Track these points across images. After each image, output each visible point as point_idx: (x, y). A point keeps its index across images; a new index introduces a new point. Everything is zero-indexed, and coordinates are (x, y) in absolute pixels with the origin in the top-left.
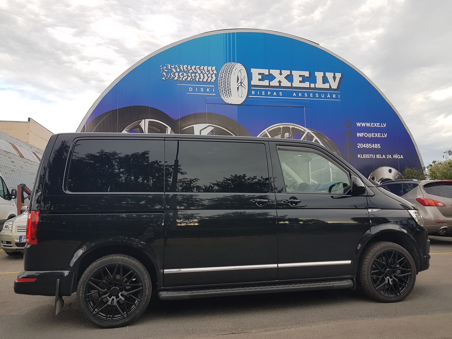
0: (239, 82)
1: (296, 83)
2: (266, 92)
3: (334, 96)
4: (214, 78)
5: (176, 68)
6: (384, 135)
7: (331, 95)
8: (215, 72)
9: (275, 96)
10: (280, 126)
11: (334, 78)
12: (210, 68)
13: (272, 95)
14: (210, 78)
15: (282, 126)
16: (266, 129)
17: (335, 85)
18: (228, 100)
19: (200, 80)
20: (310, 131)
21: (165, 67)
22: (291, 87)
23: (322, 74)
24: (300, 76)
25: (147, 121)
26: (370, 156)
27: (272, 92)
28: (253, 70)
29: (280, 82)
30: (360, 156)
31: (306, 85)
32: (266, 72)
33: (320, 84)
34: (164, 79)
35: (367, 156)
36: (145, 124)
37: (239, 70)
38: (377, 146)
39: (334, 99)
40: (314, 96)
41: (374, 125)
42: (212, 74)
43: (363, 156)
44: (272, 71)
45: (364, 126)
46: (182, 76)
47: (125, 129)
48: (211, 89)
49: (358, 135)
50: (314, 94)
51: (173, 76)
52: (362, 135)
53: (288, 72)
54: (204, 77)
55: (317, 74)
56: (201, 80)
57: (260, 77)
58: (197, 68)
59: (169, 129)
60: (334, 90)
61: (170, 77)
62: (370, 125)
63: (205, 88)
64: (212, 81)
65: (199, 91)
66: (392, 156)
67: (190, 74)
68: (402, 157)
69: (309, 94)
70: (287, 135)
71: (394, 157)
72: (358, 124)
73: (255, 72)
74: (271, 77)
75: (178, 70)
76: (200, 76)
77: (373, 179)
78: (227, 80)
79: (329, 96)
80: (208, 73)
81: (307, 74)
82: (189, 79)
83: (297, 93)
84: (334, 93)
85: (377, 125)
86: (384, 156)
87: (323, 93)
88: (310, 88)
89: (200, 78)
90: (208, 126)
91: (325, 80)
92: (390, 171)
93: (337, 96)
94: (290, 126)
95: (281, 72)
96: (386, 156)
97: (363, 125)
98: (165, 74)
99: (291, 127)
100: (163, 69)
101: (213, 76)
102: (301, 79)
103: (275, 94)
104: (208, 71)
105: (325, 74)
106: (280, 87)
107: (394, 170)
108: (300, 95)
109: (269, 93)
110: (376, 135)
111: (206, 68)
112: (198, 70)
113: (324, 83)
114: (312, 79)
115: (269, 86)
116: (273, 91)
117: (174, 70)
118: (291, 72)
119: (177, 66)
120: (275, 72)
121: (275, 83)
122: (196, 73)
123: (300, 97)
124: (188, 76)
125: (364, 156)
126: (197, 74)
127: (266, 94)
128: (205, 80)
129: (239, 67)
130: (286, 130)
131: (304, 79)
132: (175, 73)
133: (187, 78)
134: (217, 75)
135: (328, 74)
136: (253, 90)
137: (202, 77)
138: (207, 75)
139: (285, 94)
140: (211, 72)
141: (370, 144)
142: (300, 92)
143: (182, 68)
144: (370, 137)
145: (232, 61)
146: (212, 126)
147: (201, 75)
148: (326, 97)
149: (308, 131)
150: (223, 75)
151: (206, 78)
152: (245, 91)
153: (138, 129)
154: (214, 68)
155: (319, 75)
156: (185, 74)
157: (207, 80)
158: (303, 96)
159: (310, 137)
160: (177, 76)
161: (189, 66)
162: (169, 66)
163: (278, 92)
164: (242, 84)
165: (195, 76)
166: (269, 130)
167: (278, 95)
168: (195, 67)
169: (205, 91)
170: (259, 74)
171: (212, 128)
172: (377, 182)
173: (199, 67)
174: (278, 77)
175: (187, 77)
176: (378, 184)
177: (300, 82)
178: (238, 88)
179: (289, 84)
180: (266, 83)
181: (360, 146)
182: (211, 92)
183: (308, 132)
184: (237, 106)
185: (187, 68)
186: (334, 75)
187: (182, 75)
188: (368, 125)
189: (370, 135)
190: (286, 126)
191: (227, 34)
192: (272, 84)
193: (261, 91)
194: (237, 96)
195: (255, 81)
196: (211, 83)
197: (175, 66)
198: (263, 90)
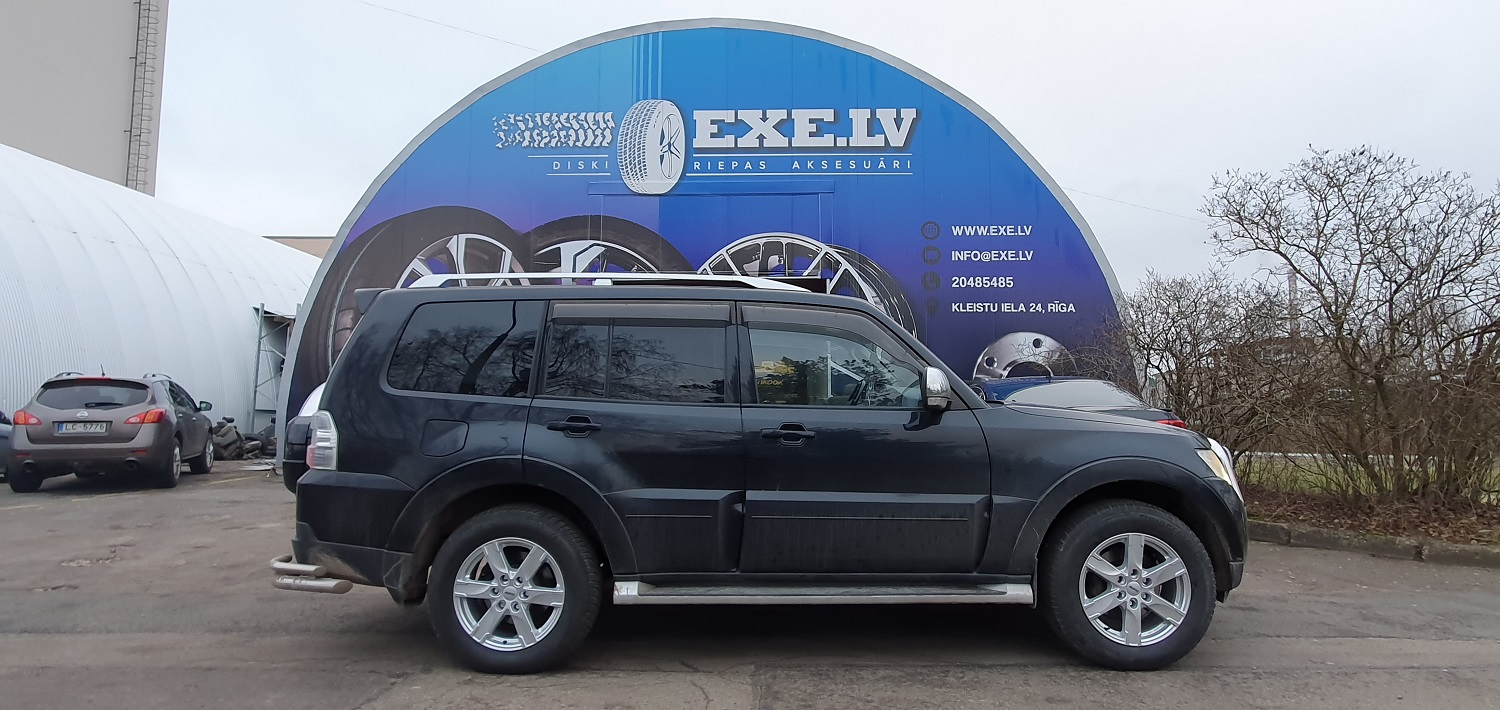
0: (665, 142)
1: (802, 138)
2: (728, 162)
3: (896, 164)
4: (609, 138)
5: (525, 121)
6: (1024, 256)
7: (889, 162)
8: (611, 124)
9: (748, 170)
10: (758, 241)
11: (898, 121)
12: (599, 116)
13: (740, 169)
14: (600, 138)
15: (765, 240)
16: (724, 249)
17: (898, 139)
18: (637, 185)
19: (577, 144)
20: (831, 251)
21: (503, 121)
22: (790, 148)
23: (867, 113)
24: (811, 121)
25: (463, 237)
26: (984, 307)
27: (742, 162)
28: (698, 115)
29: (761, 138)
30: (959, 307)
31: (827, 140)
32: (728, 116)
33: (860, 138)
34: (500, 145)
35: (978, 307)
36: (457, 245)
37: (665, 116)
38: (1004, 282)
39: (896, 170)
40: (845, 167)
41: (999, 231)
42: (605, 129)
43: (964, 308)
44: (743, 115)
45: (972, 234)
46: (539, 138)
47: (418, 256)
48: (601, 162)
49: (955, 255)
50: (845, 162)
51: (519, 138)
52: (966, 256)
53: (782, 114)
54: (586, 137)
55: (853, 113)
56: (579, 144)
57: (715, 129)
58: (572, 115)
59: (508, 254)
60: (897, 149)
61: (513, 142)
62: (988, 231)
63: (588, 162)
64: (605, 144)
65: (575, 169)
66: (1044, 307)
67: (555, 133)
68: (1071, 308)
69: (831, 162)
70: (774, 261)
71: (1049, 308)
72: (957, 231)
73: (703, 119)
74: (741, 128)
75: (531, 125)
76: (577, 135)
77: (990, 362)
78: (637, 140)
79: (882, 165)
80: (594, 127)
81: (828, 115)
82: (553, 144)
83: (803, 162)
84: (896, 158)
85: (1007, 231)
86: (1022, 307)
87: (867, 159)
88: (835, 148)
89: (578, 140)
90: (591, 246)
91: (874, 127)
92: (1037, 343)
93: (903, 166)
94: (782, 240)
95: (764, 114)
96: (1028, 307)
97: (970, 231)
98: (502, 134)
99: (784, 241)
100: (498, 124)
101: (608, 131)
102: (813, 128)
103: (748, 165)
104: (597, 123)
105: (873, 114)
106: (761, 148)
107: (1048, 343)
108: (809, 165)
109: (734, 164)
110: (1003, 256)
111: (590, 116)
112: (574, 122)
113: (870, 134)
114: (841, 126)
115: (736, 149)
116: (744, 160)
117: (521, 124)
118: (789, 114)
119: (527, 116)
120: (750, 116)
121: (749, 141)
122: (569, 128)
123: (811, 170)
124: (552, 137)
125: (968, 307)
126: (571, 132)
127: (728, 168)
128: (588, 144)
129: (667, 108)
130: (773, 248)
131: (821, 128)
132: (524, 131)
133: (550, 142)
134: (614, 131)
135: (880, 113)
136: (697, 159)
137: (582, 138)
138: (594, 131)
139: (771, 165)
140: (603, 125)
141: (985, 278)
142: (810, 158)
143: (538, 119)
144: (987, 259)
145: (650, 96)
146: (599, 245)
147: (581, 132)
148: (874, 168)
149: (825, 248)
150: (628, 129)
151: (591, 138)
152: (678, 164)
153: (444, 257)
154: (608, 116)
155: (859, 117)
156: (545, 133)
157: (593, 143)
158: (817, 167)
159: (830, 265)
160: (528, 138)
161: (555, 115)
162: (512, 116)
163: (755, 162)
164: (672, 148)
165: (567, 136)
166: (732, 250)
167: (756, 168)
168: (568, 116)
169: (588, 168)
170: (713, 122)
171: (598, 251)
172: (1001, 371)
173: (575, 114)
174: (758, 127)
175: (548, 138)
176: (1002, 375)
177: (811, 135)
178: (662, 157)
179: (783, 142)
180: (728, 141)
181: (959, 282)
182: (601, 168)
183: (827, 253)
184: (658, 198)
185: (550, 119)
186: (898, 113)
187: (538, 135)
188: (982, 231)
189: (987, 257)
190: (772, 240)
191: (642, 37)
192: (743, 143)
193: (715, 162)
194: (658, 177)
195: (702, 140)
196: (601, 150)
197: (523, 117)
198: (721, 159)
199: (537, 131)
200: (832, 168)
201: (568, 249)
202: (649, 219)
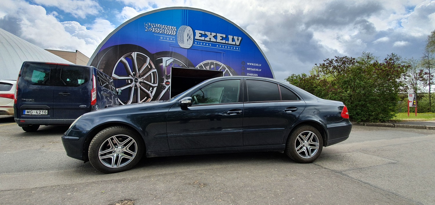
0: (189, 36)
1: (219, 40)
2: (203, 43)
3: (237, 49)
4: (175, 33)
5: (153, 25)
6: (260, 70)
7: (236, 48)
8: (176, 30)
9: (207, 46)
10: (209, 62)
11: (238, 39)
12: (173, 27)
14: (173, 33)
15: (210, 62)
16: (202, 63)
17: (238, 43)
18: (182, 45)
20: (224, 65)
22: (216, 42)
24: (221, 37)
25: (136, 53)
27: (206, 43)
28: (196, 31)
29: (210, 39)
31: (224, 41)
32: (203, 32)
33: (230, 42)
34: (146, 30)
36: (134, 55)
37: (189, 30)
38: (256, 75)
39: (237, 50)
40: (227, 48)
41: (255, 65)
42: (174, 31)
44: (206, 33)
47: (123, 56)
49: (248, 69)
50: (227, 46)
51: (151, 29)
52: (250, 69)
54: (169, 32)
56: (168, 33)
57: (200, 35)
58: (165, 26)
59: (149, 59)
60: (237, 45)
61: (150, 30)
63: (170, 38)
64: (174, 34)
65: (166, 39)
69: (225, 46)
70: (212, 66)
72: (248, 64)
73: (198, 32)
74: (206, 36)
75: (155, 27)
76: (167, 31)
78: (182, 35)
79: (235, 48)
80: (171, 30)
82: (161, 32)
83: (219, 45)
85: (257, 65)
87: (232, 46)
88: (225, 43)
89: (167, 32)
90: (170, 59)
91: (233, 40)
93: (238, 49)
94: (214, 62)
95: (211, 33)
97: (250, 64)
98: (147, 28)
99: (215, 62)
100: (146, 25)
101: (175, 32)
103: (207, 44)
104: (172, 29)
105: (233, 37)
106: (210, 41)
109: (204, 44)
110: (256, 70)
111: (170, 27)
112: (166, 28)
113: (233, 41)
114: (227, 39)
115: (204, 40)
118: (216, 34)
119: (154, 24)
120: (208, 33)
121: (208, 39)
124: (160, 30)
127: (203, 45)
128: (170, 34)
129: (189, 28)
130: (212, 64)
131: (223, 38)
132: (153, 28)
133: (160, 32)
134: (176, 32)
135: (235, 37)
136: (196, 41)
137: (168, 32)
138: (171, 31)
141: (253, 74)
142: (220, 45)
143: (157, 25)
145: (185, 25)
148: (233, 49)
149: (223, 65)
150: (180, 32)
151: (170, 32)
152: (192, 42)
153: (130, 57)
154: (175, 28)
155: (230, 37)
156: (158, 29)
157: (171, 34)
158: (222, 47)
159: (224, 68)
160: (154, 30)
161: (161, 25)
162: (150, 23)
164: (190, 38)
165: (164, 31)
166: (203, 63)
167: (209, 45)
168: (164, 26)
169: (170, 40)
170: (200, 33)
171: (172, 60)
173: (167, 26)
174: (210, 36)
175: (159, 31)
177: (221, 40)
178: (188, 40)
179: (215, 40)
180: (203, 38)
181: (248, 74)
182: (173, 40)
184: (187, 49)
185: (160, 26)
186: (238, 38)
187: (157, 29)
188: (253, 64)
189: (253, 70)
190: (212, 62)
191: (183, 10)
192: (206, 39)
193: (200, 42)
194: (187, 44)
195: (197, 37)
196: (173, 36)
197: (153, 24)
198: (201, 42)
199: (156, 28)
200: (225, 48)
201: (164, 59)
202: (185, 53)
